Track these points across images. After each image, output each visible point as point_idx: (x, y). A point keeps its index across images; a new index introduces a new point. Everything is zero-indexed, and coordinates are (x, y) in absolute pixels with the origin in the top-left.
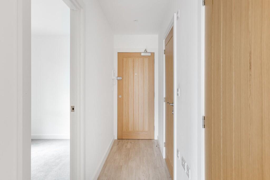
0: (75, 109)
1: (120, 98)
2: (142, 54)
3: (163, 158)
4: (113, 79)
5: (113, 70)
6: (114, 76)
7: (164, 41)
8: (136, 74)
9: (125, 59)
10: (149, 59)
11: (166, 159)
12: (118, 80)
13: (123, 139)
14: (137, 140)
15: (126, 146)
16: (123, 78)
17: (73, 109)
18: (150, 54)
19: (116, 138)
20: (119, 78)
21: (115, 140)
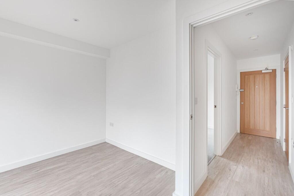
0: (217, 107)
1: (242, 104)
2: (263, 72)
3: (283, 150)
4: (236, 91)
5: (236, 85)
6: (237, 89)
7: (284, 61)
8: (257, 87)
9: (246, 77)
10: (270, 74)
11: (285, 152)
12: (240, 91)
13: (244, 133)
14: (258, 136)
15: (248, 138)
16: (245, 90)
17: (216, 107)
18: (271, 71)
19: (239, 132)
20: (241, 90)
21: (238, 133)
